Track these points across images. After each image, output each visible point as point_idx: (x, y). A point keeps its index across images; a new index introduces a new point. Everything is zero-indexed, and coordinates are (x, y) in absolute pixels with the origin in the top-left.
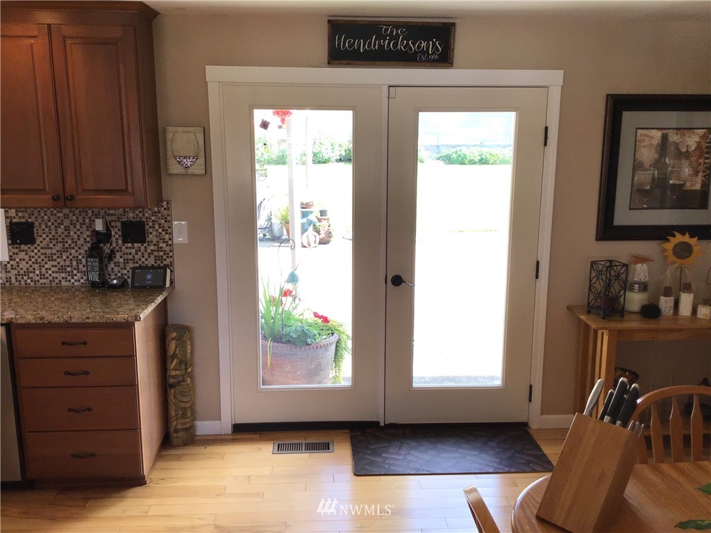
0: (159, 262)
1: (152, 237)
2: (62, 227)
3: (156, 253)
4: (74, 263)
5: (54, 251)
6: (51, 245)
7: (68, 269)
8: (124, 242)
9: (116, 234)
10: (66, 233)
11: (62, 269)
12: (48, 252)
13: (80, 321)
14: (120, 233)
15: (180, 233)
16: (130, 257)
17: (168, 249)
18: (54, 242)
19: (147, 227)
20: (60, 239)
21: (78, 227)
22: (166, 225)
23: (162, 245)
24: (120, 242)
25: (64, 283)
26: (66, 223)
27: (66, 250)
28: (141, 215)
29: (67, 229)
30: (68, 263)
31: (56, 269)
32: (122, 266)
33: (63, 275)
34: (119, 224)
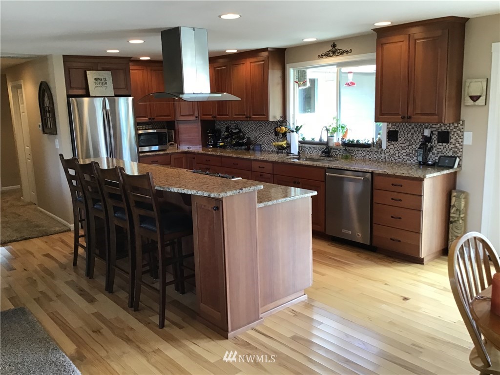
0: (454, 154)
1: (452, 140)
2: (410, 133)
3: (453, 149)
4: (414, 152)
5: (405, 145)
6: (404, 142)
7: (411, 155)
8: (438, 142)
9: (435, 138)
10: (412, 136)
11: (408, 155)
12: (403, 145)
13: (400, 175)
14: (437, 137)
15: (468, 138)
16: (440, 150)
17: (460, 147)
18: (406, 141)
19: (450, 135)
20: (409, 140)
21: (417, 134)
22: (461, 134)
23: (457, 145)
24: (436, 142)
25: (408, 162)
26: (413, 131)
27: (410, 145)
28: (448, 128)
29: (412, 134)
30: (411, 152)
31: (405, 154)
32: (436, 155)
33: (408, 157)
34: (436, 133)
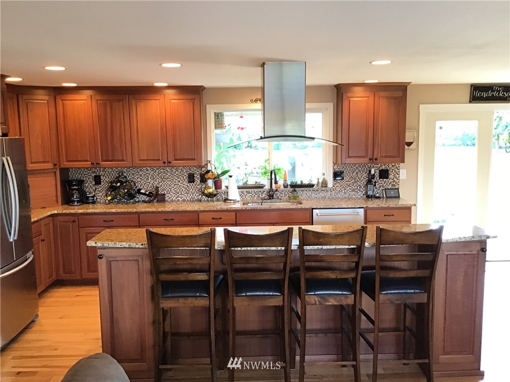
0: (393, 187)
1: (391, 176)
2: (355, 172)
3: (392, 183)
4: (359, 188)
5: (351, 183)
7: (356, 190)
8: (380, 178)
9: (377, 175)
10: (356, 175)
11: (354, 190)
12: (349, 183)
14: (378, 175)
15: (403, 174)
16: (382, 185)
17: (397, 181)
18: (351, 179)
19: (389, 172)
20: (354, 178)
21: (361, 172)
22: (398, 171)
23: (395, 179)
24: (378, 178)
25: (353, 196)
26: (357, 171)
27: (355, 182)
28: (387, 167)
29: (357, 173)
30: (356, 188)
31: (351, 190)
32: (378, 189)
33: (354, 193)
34: (378, 171)
